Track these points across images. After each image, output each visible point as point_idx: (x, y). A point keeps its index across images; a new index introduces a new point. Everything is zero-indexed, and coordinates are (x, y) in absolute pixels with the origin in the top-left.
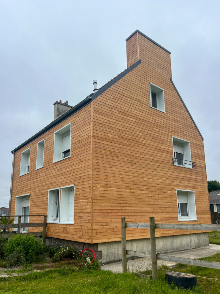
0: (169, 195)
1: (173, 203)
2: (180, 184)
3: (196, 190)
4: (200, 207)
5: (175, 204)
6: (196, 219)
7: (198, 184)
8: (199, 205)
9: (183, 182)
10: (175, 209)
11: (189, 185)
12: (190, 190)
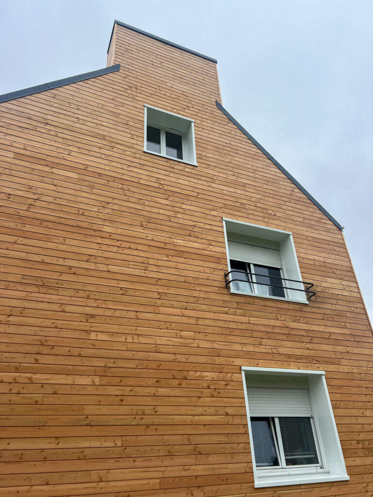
0: (209, 387)
1: (227, 414)
2: (257, 350)
3: (332, 368)
4: (360, 426)
5: (238, 420)
6: (346, 477)
7: (339, 349)
8: (353, 421)
9: (270, 342)
10: (235, 439)
11: (298, 352)
12: (307, 368)
